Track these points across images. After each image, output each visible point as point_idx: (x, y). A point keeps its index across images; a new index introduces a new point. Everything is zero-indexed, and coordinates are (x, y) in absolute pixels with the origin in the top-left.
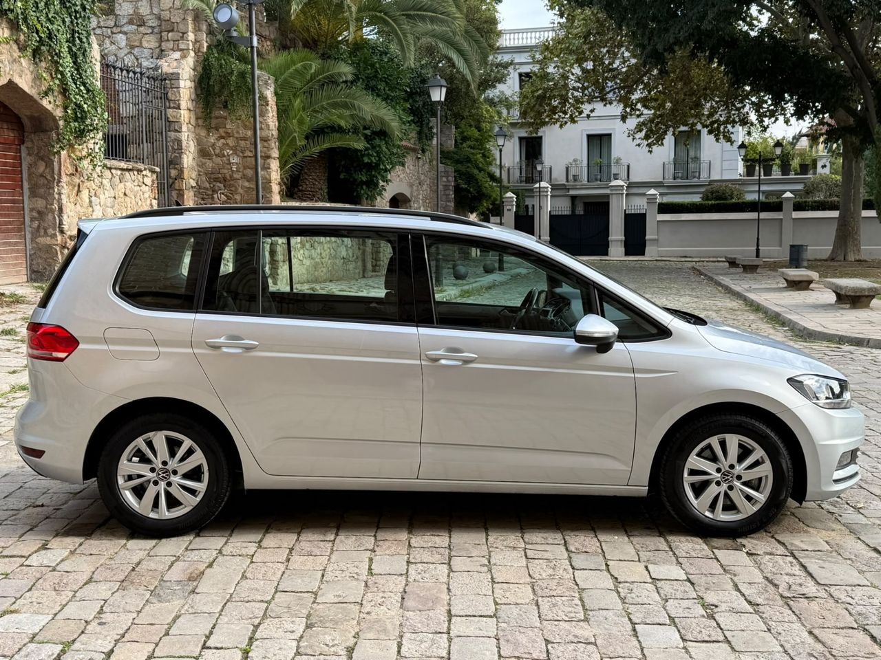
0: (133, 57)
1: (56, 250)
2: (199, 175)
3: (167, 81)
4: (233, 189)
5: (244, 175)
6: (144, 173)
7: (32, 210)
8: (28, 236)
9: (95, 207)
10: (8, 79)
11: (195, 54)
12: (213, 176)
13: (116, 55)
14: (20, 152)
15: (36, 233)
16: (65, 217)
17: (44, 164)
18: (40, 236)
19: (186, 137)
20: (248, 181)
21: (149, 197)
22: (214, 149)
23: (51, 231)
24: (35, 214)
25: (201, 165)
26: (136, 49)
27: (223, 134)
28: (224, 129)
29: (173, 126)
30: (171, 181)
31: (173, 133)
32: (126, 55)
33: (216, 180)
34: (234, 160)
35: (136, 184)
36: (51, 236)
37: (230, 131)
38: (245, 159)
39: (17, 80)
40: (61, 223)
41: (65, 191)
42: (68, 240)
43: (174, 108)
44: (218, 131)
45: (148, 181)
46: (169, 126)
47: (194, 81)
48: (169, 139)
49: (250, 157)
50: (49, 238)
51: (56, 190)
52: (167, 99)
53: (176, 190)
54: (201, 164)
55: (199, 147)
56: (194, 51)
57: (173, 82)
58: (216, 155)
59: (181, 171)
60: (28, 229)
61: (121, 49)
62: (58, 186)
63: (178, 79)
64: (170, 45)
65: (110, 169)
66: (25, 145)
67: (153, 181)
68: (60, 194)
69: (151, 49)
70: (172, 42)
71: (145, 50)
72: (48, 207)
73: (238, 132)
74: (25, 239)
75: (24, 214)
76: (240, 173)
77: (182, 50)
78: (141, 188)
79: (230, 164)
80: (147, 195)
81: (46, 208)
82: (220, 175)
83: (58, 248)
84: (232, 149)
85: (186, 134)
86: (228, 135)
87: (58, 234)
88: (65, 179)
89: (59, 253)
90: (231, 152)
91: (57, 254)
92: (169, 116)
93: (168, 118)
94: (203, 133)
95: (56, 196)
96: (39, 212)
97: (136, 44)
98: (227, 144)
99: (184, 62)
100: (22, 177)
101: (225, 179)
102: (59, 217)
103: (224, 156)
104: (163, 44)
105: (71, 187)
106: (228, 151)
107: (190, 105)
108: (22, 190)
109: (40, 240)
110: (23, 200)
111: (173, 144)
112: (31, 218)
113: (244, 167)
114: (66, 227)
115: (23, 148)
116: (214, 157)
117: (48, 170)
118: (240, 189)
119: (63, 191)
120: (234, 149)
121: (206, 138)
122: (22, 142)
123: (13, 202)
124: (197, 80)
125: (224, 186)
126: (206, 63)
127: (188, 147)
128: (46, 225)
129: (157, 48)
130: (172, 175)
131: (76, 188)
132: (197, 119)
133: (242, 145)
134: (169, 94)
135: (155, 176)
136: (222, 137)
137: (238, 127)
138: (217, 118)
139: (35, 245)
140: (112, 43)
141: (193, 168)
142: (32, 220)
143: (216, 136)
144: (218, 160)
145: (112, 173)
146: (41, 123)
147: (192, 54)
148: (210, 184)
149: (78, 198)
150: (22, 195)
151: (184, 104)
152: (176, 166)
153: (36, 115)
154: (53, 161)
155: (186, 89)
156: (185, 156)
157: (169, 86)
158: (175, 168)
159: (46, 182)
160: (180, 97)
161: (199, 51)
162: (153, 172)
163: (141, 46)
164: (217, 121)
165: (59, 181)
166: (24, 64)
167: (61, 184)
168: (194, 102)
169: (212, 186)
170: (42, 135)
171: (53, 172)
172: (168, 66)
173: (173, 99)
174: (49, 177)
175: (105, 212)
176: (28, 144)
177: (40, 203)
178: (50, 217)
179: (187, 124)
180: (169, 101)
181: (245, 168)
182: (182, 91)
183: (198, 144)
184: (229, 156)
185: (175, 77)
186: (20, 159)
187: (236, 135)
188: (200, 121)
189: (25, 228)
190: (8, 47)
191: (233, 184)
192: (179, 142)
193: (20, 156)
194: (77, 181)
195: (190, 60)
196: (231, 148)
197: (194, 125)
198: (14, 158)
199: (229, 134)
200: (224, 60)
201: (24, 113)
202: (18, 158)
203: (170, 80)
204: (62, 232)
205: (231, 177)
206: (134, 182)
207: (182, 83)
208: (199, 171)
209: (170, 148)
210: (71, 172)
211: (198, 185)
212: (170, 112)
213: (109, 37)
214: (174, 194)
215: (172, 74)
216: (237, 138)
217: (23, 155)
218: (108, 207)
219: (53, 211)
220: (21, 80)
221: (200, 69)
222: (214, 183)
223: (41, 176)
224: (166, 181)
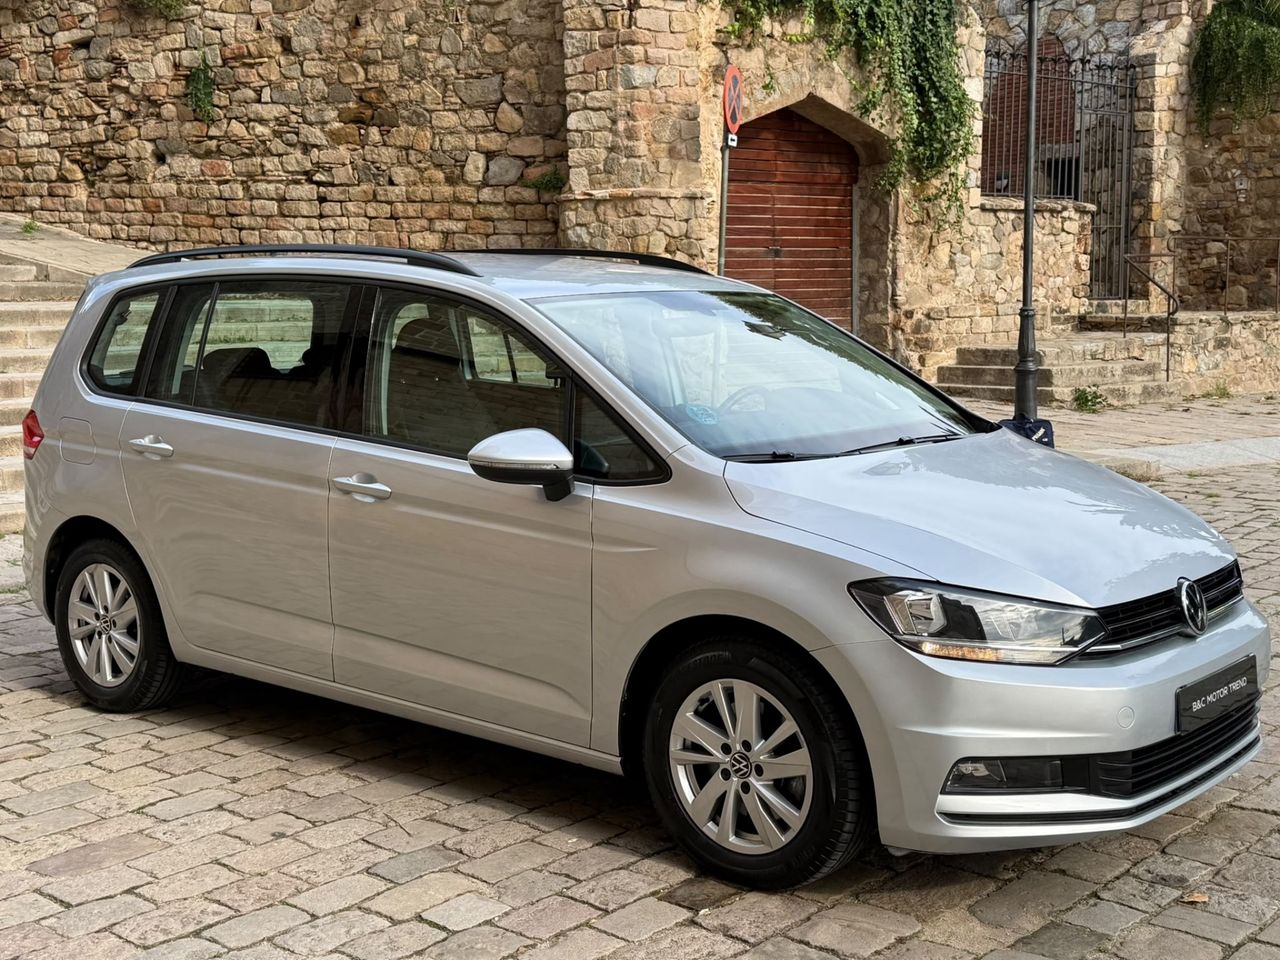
0: (1101, 37)
1: (886, 331)
2: (1188, 212)
3: (1138, 69)
4: (1238, 232)
5: (1257, 209)
6: (1065, 214)
7: (862, 275)
8: (856, 313)
9: (960, 269)
10: (807, 93)
11: (1194, 19)
12: (1208, 213)
13: (1078, 39)
14: (851, 195)
15: (865, 309)
16: (901, 284)
17: (878, 209)
18: (869, 313)
19: (1162, 154)
20: (1262, 219)
21: (1074, 250)
22: (1212, 170)
23: (881, 305)
24: (865, 282)
25: (1191, 197)
26: (1107, 25)
27: (1228, 144)
28: (1229, 137)
29: (1141, 137)
30: (1133, 224)
31: (1141, 149)
32: (1091, 37)
33: (1213, 219)
34: (1243, 185)
35: (1046, 231)
36: (881, 312)
37: (1238, 138)
38: (1260, 183)
39: (823, 93)
40: (894, 294)
41: (904, 247)
42: (903, 318)
43: (1145, 109)
44: (1220, 139)
45: (1073, 226)
46: (1137, 139)
47: (1188, 64)
48: (1134, 159)
49: (1269, 178)
50: (878, 315)
51: (890, 246)
52: (1136, 96)
53: (1140, 238)
54: (1190, 195)
55: (1190, 168)
56: (1192, 16)
57: (1146, 68)
58: (1215, 179)
59: (1148, 208)
60: (856, 302)
61: (1086, 27)
62: (893, 239)
63: (1153, 63)
64: (1155, 11)
65: (995, 211)
66: (858, 184)
67: (1083, 227)
68: (895, 251)
69: (1128, 21)
70: (1157, 7)
71: (1119, 25)
72: (880, 270)
73: (1250, 139)
74: (852, 317)
75: (852, 281)
76: (1252, 206)
77: (1171, 17)
78: (1058, 238)
79: (1235, 191)
80: (1068, 248)
81: (878, 272)
82: (1218, 212)
83: (888, 329)
84: (1240, 168)
85: (1163, 150)
86: (1235, 145)
87: (889, 308)
88: (903, 229)
89: (890, 337)
90: (1239, 172)
91: (887, 337)
92: (1137, 123)
93: (1135, 126)
94: (1197, 145)
95: (890, 255)
96: (870, 279)
97: (1108, 16)
98: (1233, 160)
99: (1168, 36)
100: (851, 231)
101: (1227, 218)
102: (892, 285)
103: (1227, 179)
104: (1144, 11)
105: (915, 242)
106: (1234, 171)
107: (1175, 102)
108: (851, 248)
109: (869, 317)
110: (852, 262)
111: (1140, 166)
112: (861, 287)
113: (1258, 194)
114: (901, 299)
115: (855, 188)
116: (1212, 182)
117: (882, 218)
118: (1249, 231)
119: (900, 247)
120: (1243, 167)
121: (1201, 152)
122: (855, 180)
123: (835, 265)
124: (1191, 62)
125: (1225, 229)
126: (1207, 33)
127: (1164, 170)
128: (876, 297)
129: (1136, 18)
130: (1135, 215)
131: (926, 243)
132: (1189, 123)
133: (1256, 160)
134: (1140, 89)
135: (1087, 219)
136: (1226, 150)
137: (1251, 131)
138: (1219, 119)
139: (863, 325)
140: (1076, 20)
141: (1174, 203)
142: (863, 289)
143: (1216, 148)
144: (1218, 187)
145: (998, 217)
146: (877, 149)
147: (1187, 20)
148: (1203, 226)
149: (931, 256)
150: (851, 254)
151: (1160, 102)
152: (1142, 201)
153: (869, 140)
154: (887, 205)
155: (1167, 77)
156: (1156, 187)
157: (1140, 76)
158: (1141, 204)
159: (879, 235)
160: (1154, 91)
161: (1199, 15)
162: (1082, 212)
163: (1114, 19)
164: (1219, 123)
165: (895, 234)
166: (837, 69)
167: (897, 237)
168: (1186, 97)
169: (1205, 228)
170: (877, 168)
171: (888, 220)
172: (1144, 44)
173: (1144, 95)
174: (882, 229)
175: (980, 275)
176: (862, 183)
177: (872, 265)
178: (881, 284)
179: (1167, 132)
180: (1139, 98)
181: (1259, 197)
182: (1157, 81)
183: (1189, 163)
184: (1234, 178)
185: (1149, 61)
186: (851, 204)
187: (1247, 144)
188: (1193, 127)
189: (852, 300)
190: (809, 47)
191: (1239, 225)
192: (1148, 161)
193: (851, 200)
194: (928, 231)
195: (1183, 30)
196: (1239, 166)
197: (1183, 133)
198: (841, 203)
199: (1237, 142)
200: (1236, 24)
201: (854, 139)
202: (847, 203)
203: (1142, 66)
204: (895, 306)
205: (1236, 214)
206: (1043, 228)
207: (1160, 70)
208: (1187, 207)
209: (1135, 173)
210: (916, 217)
211: (1184, 229)
212: (1139, 116)
213: (1072, 12)
214: (1136, 244)
215: (1145, 56)
216: (1249, 148)
217: (855, 198)
218: (986, 268)
219: (884, 276)
220: (830, 93)
221: (1197, 43)
222: (1209, 224)
223: (875, 226)
224: (1123, 225)
